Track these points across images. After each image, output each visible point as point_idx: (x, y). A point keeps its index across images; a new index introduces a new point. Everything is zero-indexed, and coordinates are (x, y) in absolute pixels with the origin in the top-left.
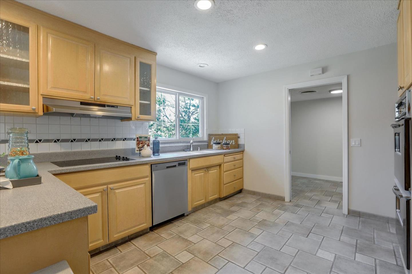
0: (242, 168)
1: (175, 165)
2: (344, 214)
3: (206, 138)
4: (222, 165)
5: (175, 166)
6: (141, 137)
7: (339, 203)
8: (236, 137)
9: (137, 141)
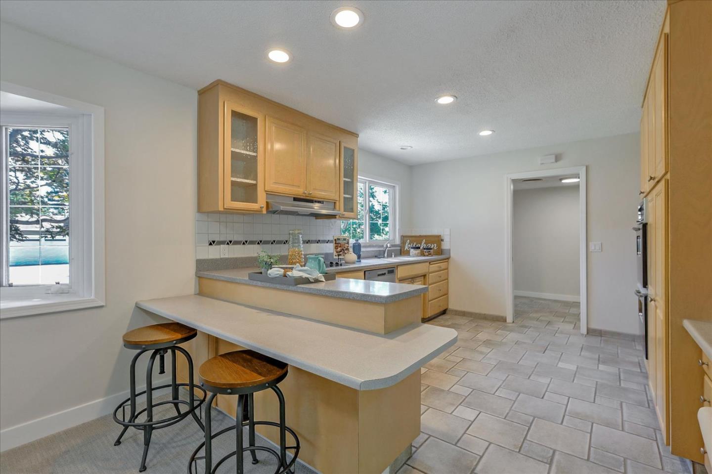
0: (447, 281)
1: (384, 272)
2: (582, 334)
3: (398, 241)
4: (427, 275)
5: (385, 274)
6: (339, 239)
7: (574, 323)
8: (439, 239)
9: (335, 243)
